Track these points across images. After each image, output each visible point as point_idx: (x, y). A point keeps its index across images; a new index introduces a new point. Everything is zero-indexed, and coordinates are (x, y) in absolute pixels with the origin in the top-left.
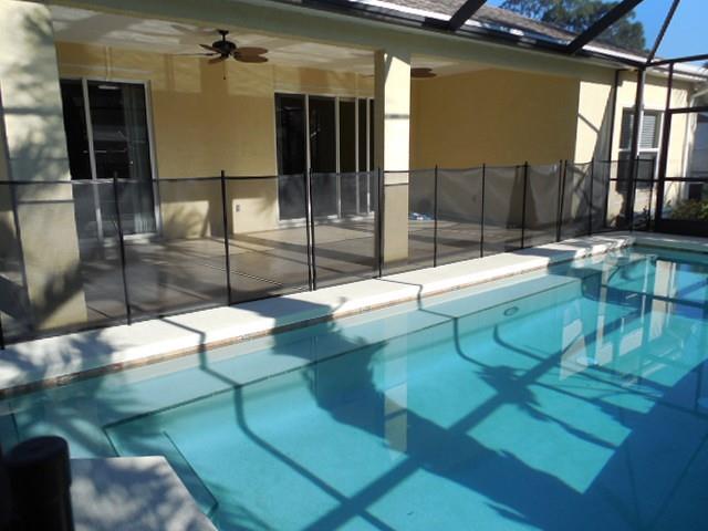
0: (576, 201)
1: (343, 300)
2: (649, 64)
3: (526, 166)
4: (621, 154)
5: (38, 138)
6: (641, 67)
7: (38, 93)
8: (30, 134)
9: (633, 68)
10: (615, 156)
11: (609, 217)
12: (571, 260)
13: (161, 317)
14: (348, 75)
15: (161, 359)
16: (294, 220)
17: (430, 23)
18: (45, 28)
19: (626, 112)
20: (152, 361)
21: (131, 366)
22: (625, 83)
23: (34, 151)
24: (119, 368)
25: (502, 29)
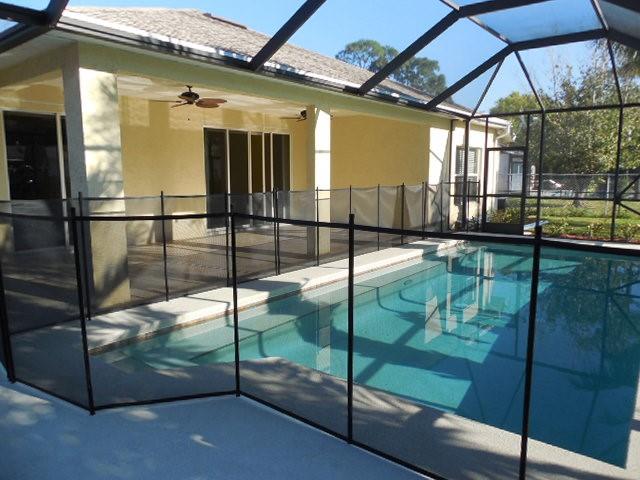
0: (431, 211)
1: (307, 280)
2: (473, 117)
3: (403, 186)
4: (457, 178)
5: (104, 166)
6: (468, 119)
7: (107, 135)
8: (100, 164)
9: (462, 119)
10: (453, 180)
11: (451, 222)
12: (436, 251)
13: (185, 296)
14: (259, 114)
15: (204, 321)
16: (217, 229)
17: (348, 90)
18: (112, 90)
19: (458, 148)
20: (199, 322)
21: (187, 326)
22: (456, 129)
23: (101, 176)
24: (180, 327)
25: (387, 93)
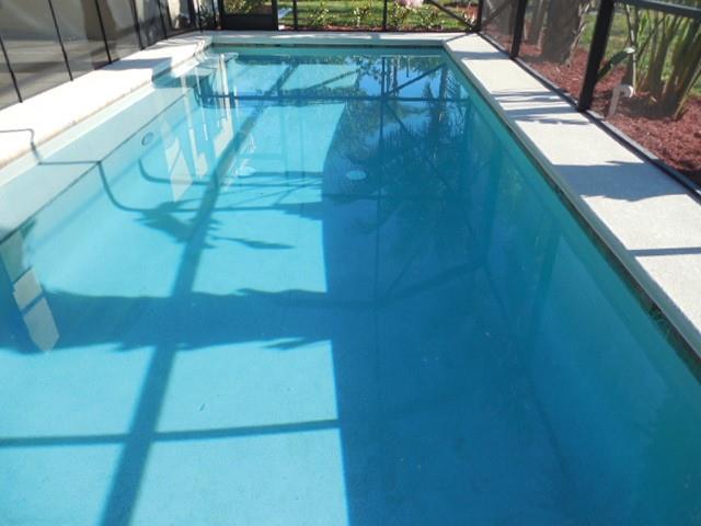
12: (169, 70)
